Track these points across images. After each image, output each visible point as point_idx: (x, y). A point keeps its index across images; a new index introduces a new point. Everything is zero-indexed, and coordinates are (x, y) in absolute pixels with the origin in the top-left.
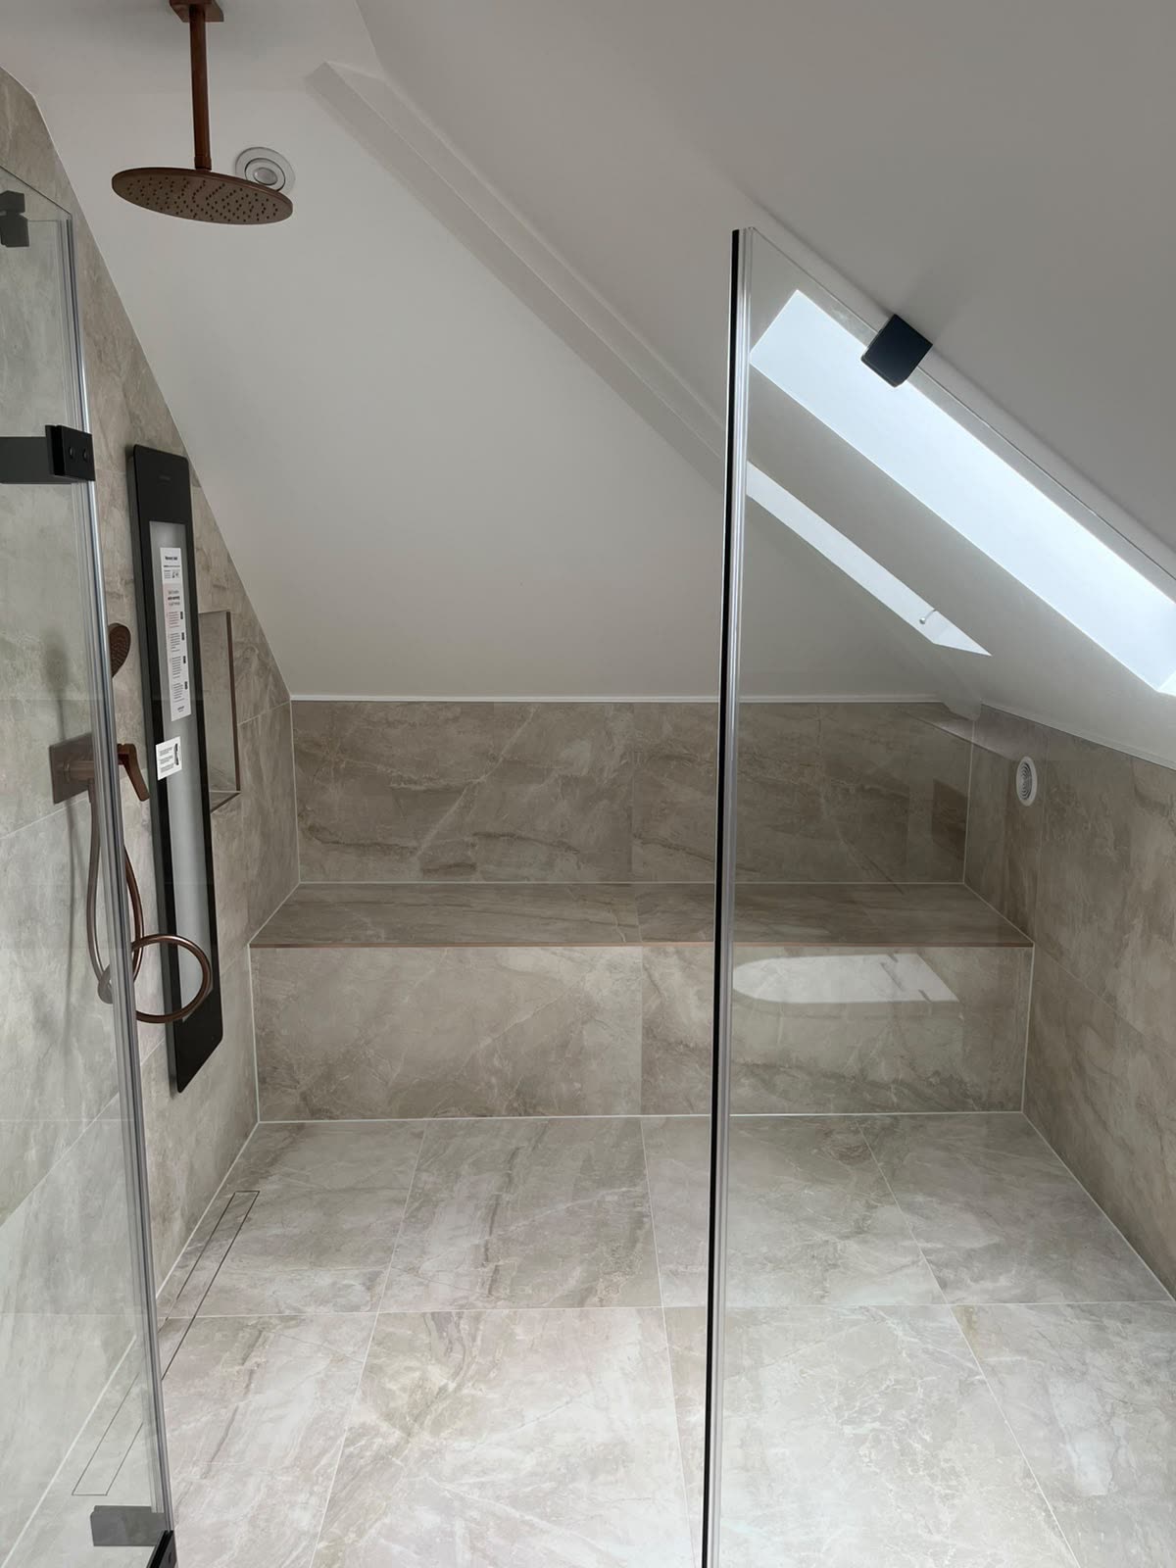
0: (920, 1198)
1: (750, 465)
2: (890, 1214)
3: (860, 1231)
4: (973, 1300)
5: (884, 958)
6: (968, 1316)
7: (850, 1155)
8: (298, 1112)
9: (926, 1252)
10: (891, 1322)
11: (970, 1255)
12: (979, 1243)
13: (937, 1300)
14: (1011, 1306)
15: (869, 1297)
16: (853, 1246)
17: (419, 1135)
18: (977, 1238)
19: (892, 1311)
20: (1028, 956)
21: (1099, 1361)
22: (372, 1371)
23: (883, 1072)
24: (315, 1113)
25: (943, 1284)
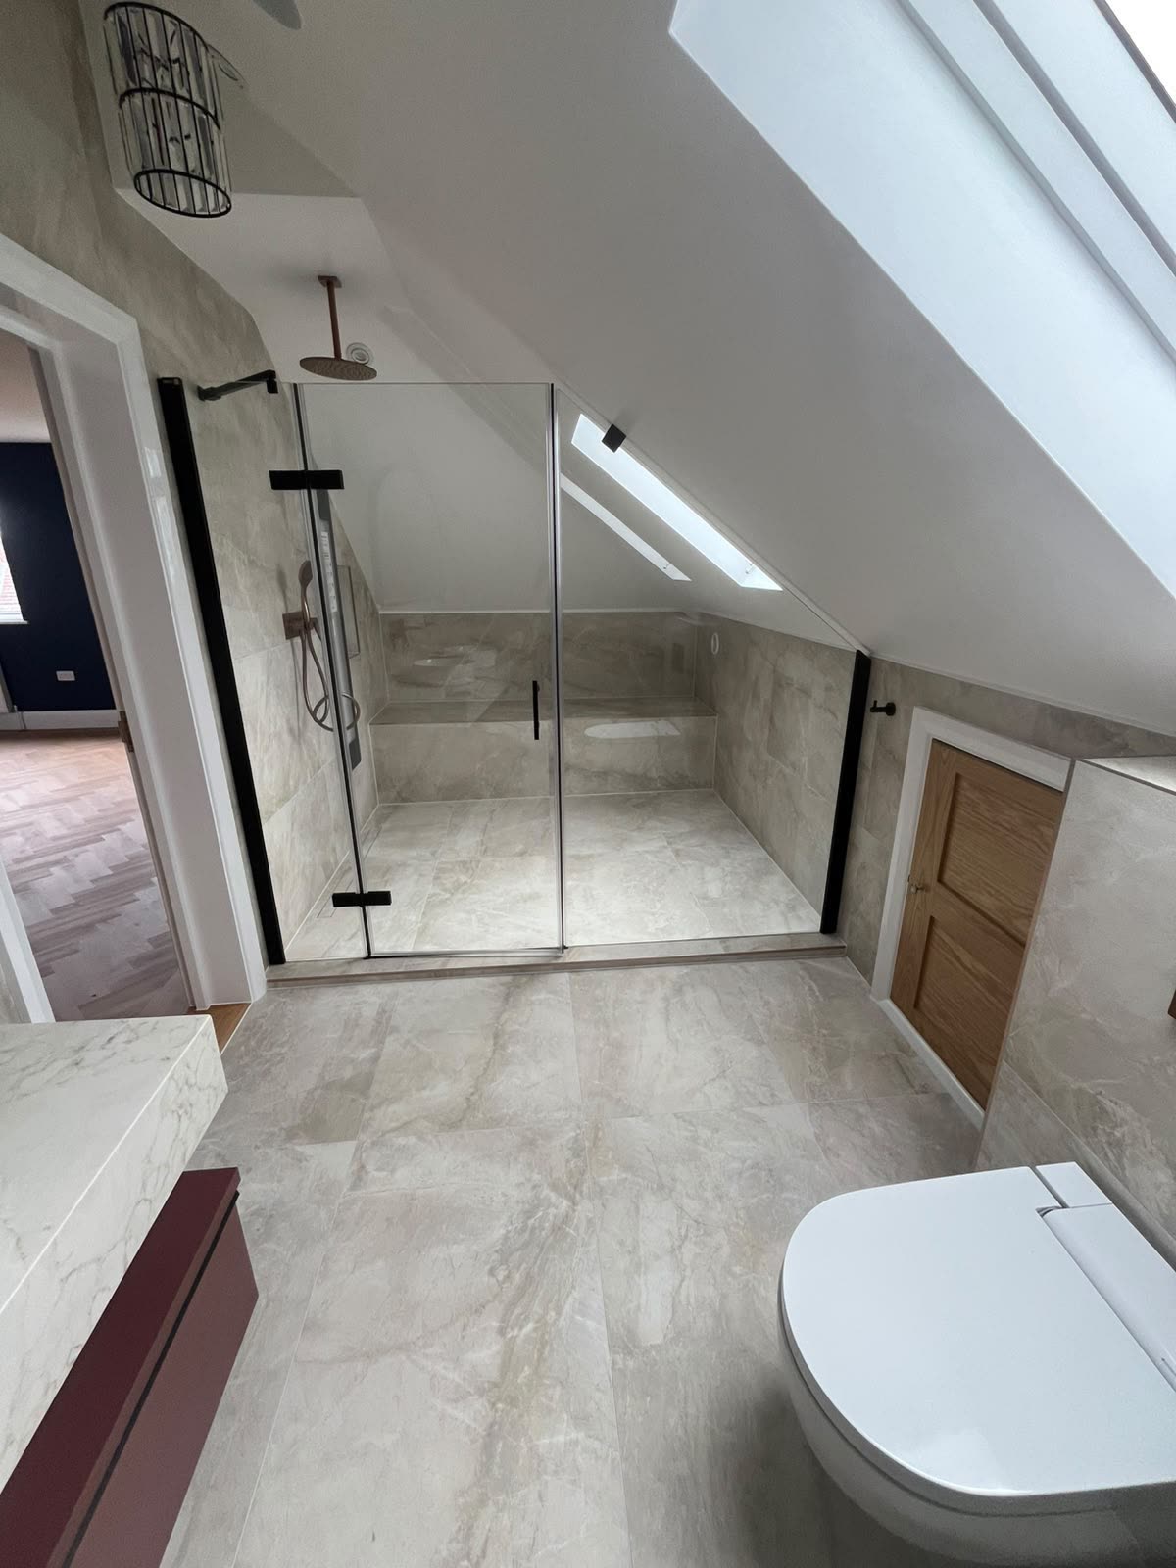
0: (665, 818)
1: (562, 475)
2: (650, 824)
3: (639, 829)
4: (679, 847)
5: (653, 723)
6: (677, 853)
7: (636, 806)
8: (396, 800)
9: (664, 834)
10: (647, 855)
11: (681, 834)
12: (687, 830)
13: (665, 847)
14: (695, 848)
15: (640, 848)
16: (635, 834)
17: (451, 807)
18: (685, 828)
19: (647, 852)
20: (715, 721)
21: (725, 862)
22: (436, 878)
23: (654, 774)
24: (404, 800)
25: (668, 843)
